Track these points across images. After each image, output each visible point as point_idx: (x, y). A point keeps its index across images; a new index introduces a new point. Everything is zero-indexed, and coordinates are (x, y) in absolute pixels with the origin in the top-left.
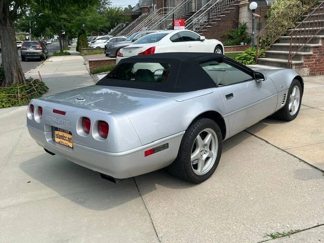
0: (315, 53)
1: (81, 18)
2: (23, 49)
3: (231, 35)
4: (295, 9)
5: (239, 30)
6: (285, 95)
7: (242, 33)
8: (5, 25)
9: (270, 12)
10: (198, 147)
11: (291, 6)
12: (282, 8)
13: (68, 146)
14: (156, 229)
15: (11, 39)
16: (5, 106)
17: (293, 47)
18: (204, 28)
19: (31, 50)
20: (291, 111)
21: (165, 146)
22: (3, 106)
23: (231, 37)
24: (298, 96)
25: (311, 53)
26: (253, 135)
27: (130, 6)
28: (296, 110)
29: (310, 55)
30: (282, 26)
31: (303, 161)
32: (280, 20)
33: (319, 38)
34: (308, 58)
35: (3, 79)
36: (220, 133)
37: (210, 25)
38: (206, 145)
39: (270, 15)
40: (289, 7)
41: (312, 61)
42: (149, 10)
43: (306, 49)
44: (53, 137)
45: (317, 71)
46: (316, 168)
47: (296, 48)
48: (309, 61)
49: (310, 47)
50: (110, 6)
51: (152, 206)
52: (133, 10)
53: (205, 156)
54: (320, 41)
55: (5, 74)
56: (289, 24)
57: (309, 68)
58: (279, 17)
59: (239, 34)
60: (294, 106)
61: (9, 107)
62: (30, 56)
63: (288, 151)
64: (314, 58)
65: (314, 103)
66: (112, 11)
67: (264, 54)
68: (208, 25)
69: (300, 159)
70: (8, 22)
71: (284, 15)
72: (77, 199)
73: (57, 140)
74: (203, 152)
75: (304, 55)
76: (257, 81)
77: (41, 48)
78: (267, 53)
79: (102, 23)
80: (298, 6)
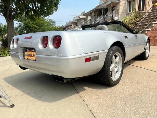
1: (43, 28)
4: (133, 20)
6: (145, 45)
8: (10, 21)
10: (113, 63)
11: (132, 19)
13: (33, 60)
14: (94, 115)
15: (12, 27)
16: (6, 55)
21: (97, 58)
22: (5, 55)
33: (146, 30)
35: (7, 45)
40: (131, 19)
44: (24, 56)
50: (55, 25)
51: (87, 99)
52: (64, 27)
53: (116, 70)
54: (146, 31)
55: (8, 42)
58: (127, 23)
61: (8, 56)
70: (11, 19)
72: (37, 95)
73: (26, 57)
74: (115, 67)
80: (135, 19)
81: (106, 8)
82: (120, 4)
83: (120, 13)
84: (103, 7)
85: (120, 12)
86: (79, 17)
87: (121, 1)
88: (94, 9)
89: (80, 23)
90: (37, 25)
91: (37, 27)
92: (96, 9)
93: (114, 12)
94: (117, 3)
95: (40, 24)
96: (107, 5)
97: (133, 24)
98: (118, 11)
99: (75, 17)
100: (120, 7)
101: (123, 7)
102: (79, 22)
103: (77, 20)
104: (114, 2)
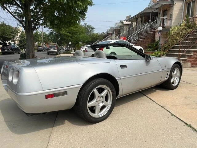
0: (195, 54)
1: (77, 36)
2: (49, 49)
3: (150, 46)
4: (183, 31)
5: (155, 44)
6: (168, 72)
7: (156, 46)
9: (169, 32)
11: (181, 29)
12: (176, 30)
17: (181, 51)
18: (136, 42)
19: (52, 50)
20: (173, 83)
21: (65, 93)
23: (150, 47)
24: (179, 75)
25: (192, 54)
26: (145, 96)
27: (103, 33)
28: (177, 83)
29: (192, 55)
30: (176, 40)
31: (174, 115)
32: (175, 36)
34: (190, 57)
36: (114, 90)
37: (139, 40)
38: (103, 97)
39: (169, 34)
41: (193, 59)
42: (112, 34)
43: (188, 52)
45: (196, 65)
46: (182, 121)
47: (183, 51)
48: (191, 59)
49: (191, 51)
50: (93, 32)
52: (105, 34)
53: (101, 105)
56: (180, 39)
57: (191, 63)
58: (174, 35)
59: (155, 45)
60: (175, 80)
62: (51, 53)
63: (165, 107)
64: (194, 57)
65: (191, 81)
66: (94, 34)
67: (165, 54)
68: (138, 41)
69: (172, 114)
71: (177, 34)
74: (100, 102)
75: (188, 55)
76: (147, 60)
77: (57, 49)
78: (166, 54)
79: (87, 39)
80: (185, 29)
81: (156, 11)
82: (174, 7)
83: (173, 19)
84: (151, 10)
85: (174, 17)
86: (122, 23)
87: (175, 3)
88: (139, 13)
89: (124, 30)
90: (69, 33)
91: (70, 35)
92: (143, 13)
93: (165, 17)
94: (170, 6)
95: (74, 32)
96: (158, 9)
97: (183, 36)
98: (171, 16)
99: (117, 23)
100: (174, 10)
101: (178, 11)
102: (122, 28)
103: (120, 26)
104: (165, 4)
